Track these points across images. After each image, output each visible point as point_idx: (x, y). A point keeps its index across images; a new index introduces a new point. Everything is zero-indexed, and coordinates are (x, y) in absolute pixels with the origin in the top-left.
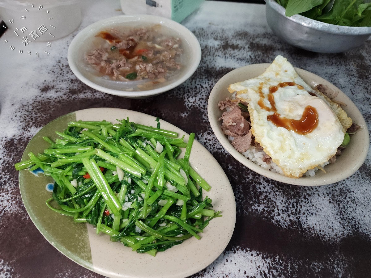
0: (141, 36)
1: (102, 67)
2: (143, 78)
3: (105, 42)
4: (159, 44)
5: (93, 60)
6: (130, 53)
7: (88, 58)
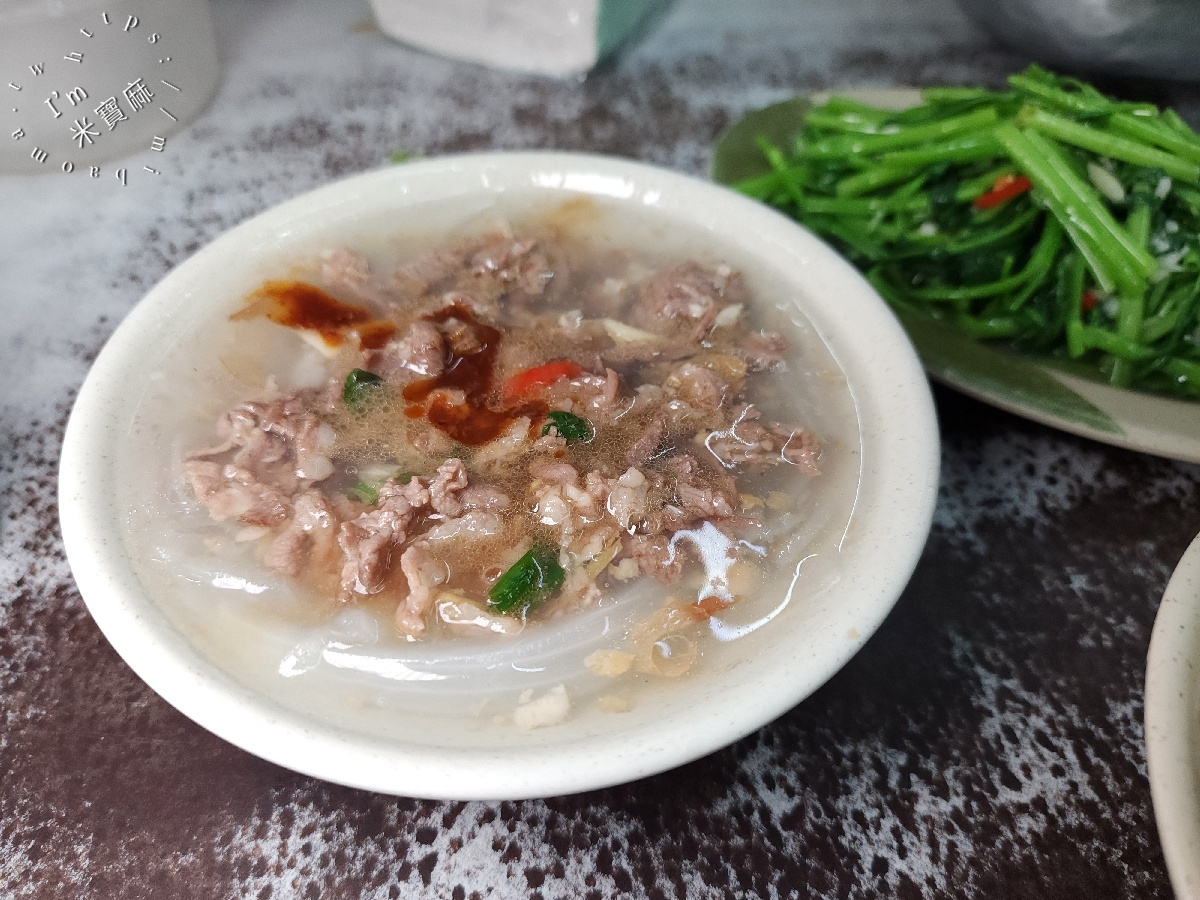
0: (506, 282)
1: (306, 542)
2: (608, 583)
3: (297, 346)
4: (625, 314)
5: (235, 491)
6: (469, 399)
7: (199, 487)
